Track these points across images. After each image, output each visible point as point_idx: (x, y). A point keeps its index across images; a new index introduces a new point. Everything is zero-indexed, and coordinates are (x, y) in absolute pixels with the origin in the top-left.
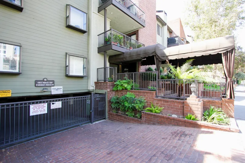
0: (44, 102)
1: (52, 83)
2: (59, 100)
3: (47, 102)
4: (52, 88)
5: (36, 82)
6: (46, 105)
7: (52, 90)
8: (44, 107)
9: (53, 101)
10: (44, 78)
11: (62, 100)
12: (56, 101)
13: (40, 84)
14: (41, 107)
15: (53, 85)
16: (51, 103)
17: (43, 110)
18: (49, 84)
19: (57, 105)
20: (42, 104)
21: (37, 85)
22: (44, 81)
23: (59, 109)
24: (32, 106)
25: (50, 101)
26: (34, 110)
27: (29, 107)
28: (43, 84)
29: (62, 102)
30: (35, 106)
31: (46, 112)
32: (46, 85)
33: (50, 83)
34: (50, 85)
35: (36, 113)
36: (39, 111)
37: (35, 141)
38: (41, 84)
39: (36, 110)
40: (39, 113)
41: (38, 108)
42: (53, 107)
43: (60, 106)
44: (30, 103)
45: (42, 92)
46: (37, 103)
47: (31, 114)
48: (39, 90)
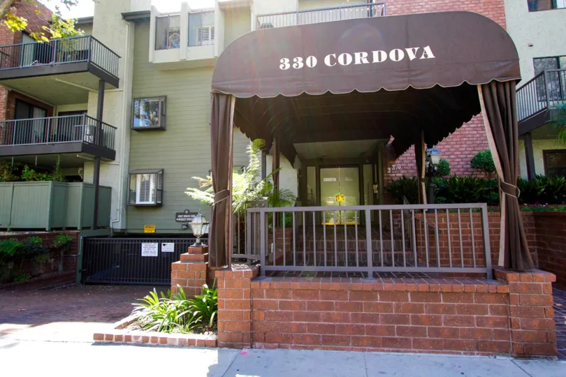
0: (155, 241)
2: (172, 241)
3: (158, 241)
5: (177, 215)
6: (156, 245)
8: (155, 248)
9: (165, 241)
10: (185, 209)
11: (175, 241)
12: (168, 242)
13: (180, 218)
14: (151, 247)
16: (162, 244)
17: (154, 251)
19: (170, 247)
20: (153, 243)
21: (177, 219)
23: (171, 253)
24: (143, 245)
25: (162, 241)
26: (145, 250)
27: (141, 245)
28: (185, 218)
29: (175, 245)
30: (147, 245)
31: (156, 255)
32: (188, 219)
33: (192, 216)
35: (146, 254)
36: (149, 252)
38: (182, 218)
39: (147, 250)
40: (149, 255)
41: (148, 248)
42: (164, 249)
43: (173, 250)
44: (142, 241)
45: (183, 229)
46: (148, 241)
47: (143, 255)
48: (179, 226)
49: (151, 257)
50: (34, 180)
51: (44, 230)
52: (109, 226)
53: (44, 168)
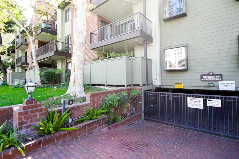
0: (200, 97)
1: (219, 77)
2: (218, 98)
3: (203, 97)
4: (220, 82)
5: (202, 76)
6: (202, 100)
7: (220, 86)
8: (200, 102)
9: (210, 98)
10: (209, 72)
12: (214, 98)
13: (205, 78)
14: (197, 101)
15: (221, 79)
16: (208, 99)
17: (199, 105)
18: (215, 78)
19: (216, 103)
20: (198, 98)
21: (202, 79)
22: (209, 75)
23: (218, 108)
24: (189, 99)
25: (207, 97)
26: (191, 103)
27: (187, 99)
28: (209, 78)
29: (222, 101)
30: (192, 100)
31: (202, 108)
32: (212, 79)
33: (217, 77)
34: (217, 79)
35: (192, 106)
36: (195, 105)
37: (191, 131)
38: (207, 78)
39: (192, 103)
40: (195, 107)
41: (194, 102)
42: (209, 104)
43: (220, 105)
44: (187, 96)
45: (208, 86)
46: (193, 96)
47: (189, 106)
48: (205, 84)
49: (197, 109)
50: (115, 57)
51: (124, 86)
52: (152, 83)
53: (119, 52)
